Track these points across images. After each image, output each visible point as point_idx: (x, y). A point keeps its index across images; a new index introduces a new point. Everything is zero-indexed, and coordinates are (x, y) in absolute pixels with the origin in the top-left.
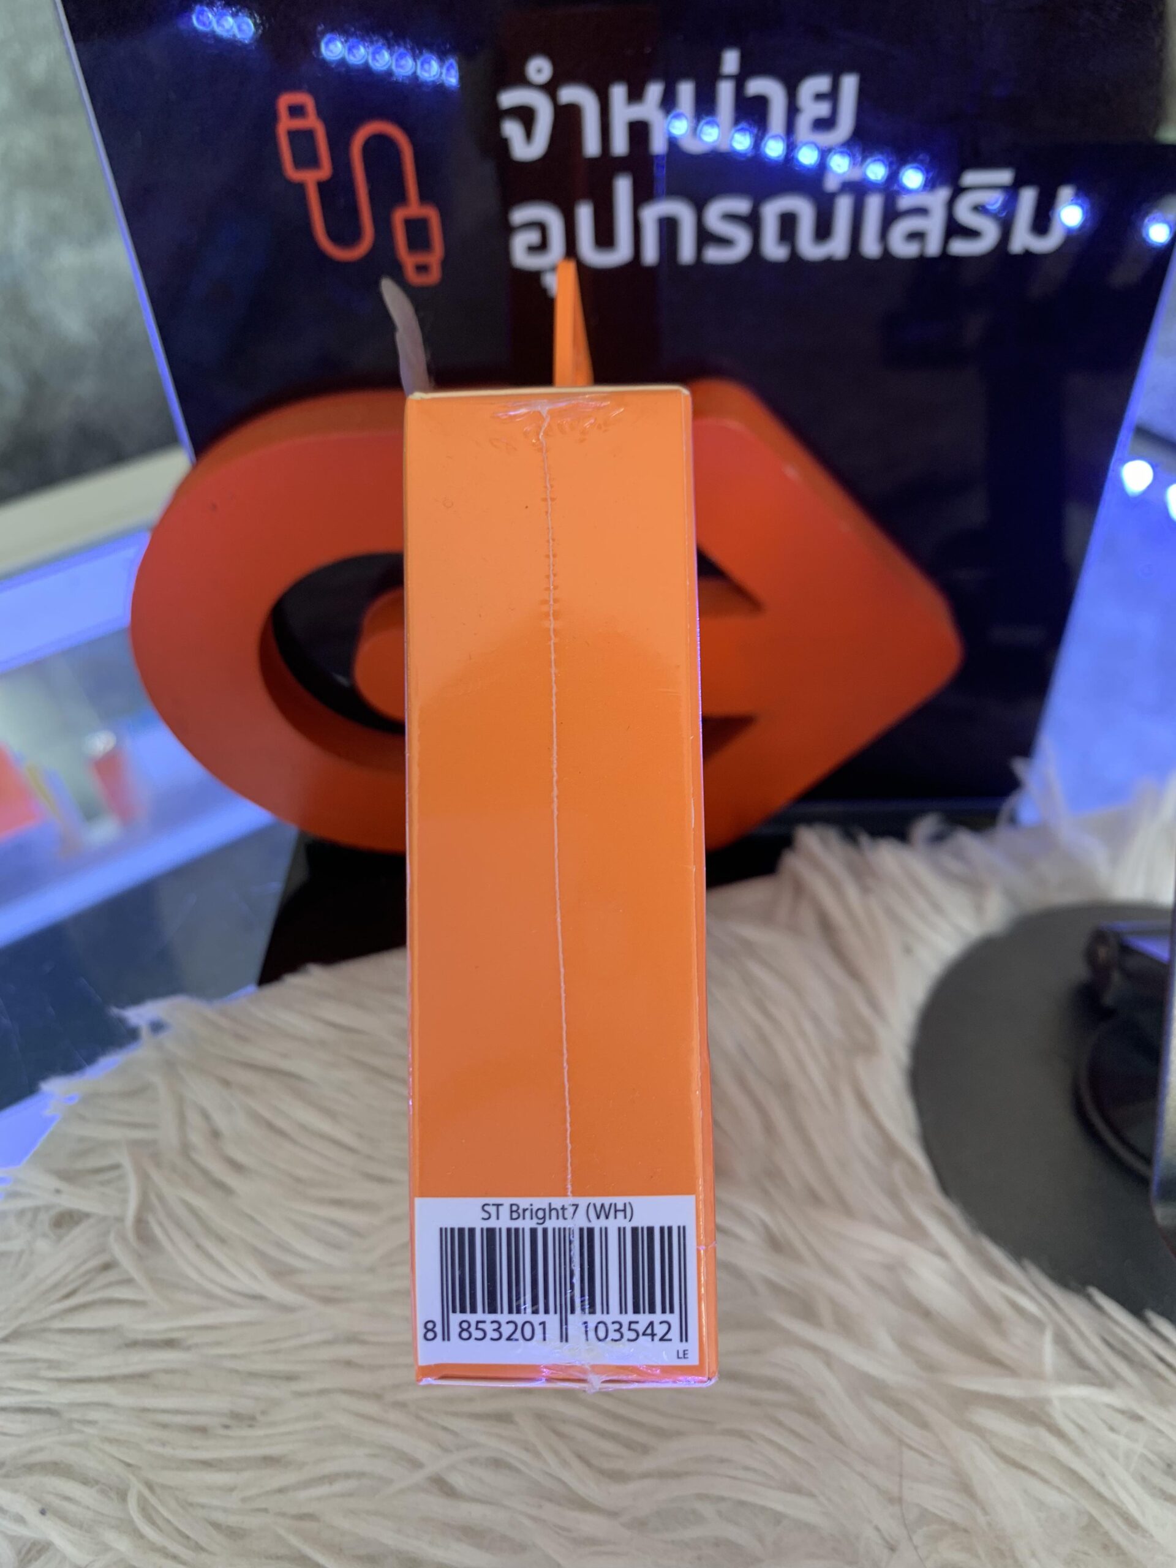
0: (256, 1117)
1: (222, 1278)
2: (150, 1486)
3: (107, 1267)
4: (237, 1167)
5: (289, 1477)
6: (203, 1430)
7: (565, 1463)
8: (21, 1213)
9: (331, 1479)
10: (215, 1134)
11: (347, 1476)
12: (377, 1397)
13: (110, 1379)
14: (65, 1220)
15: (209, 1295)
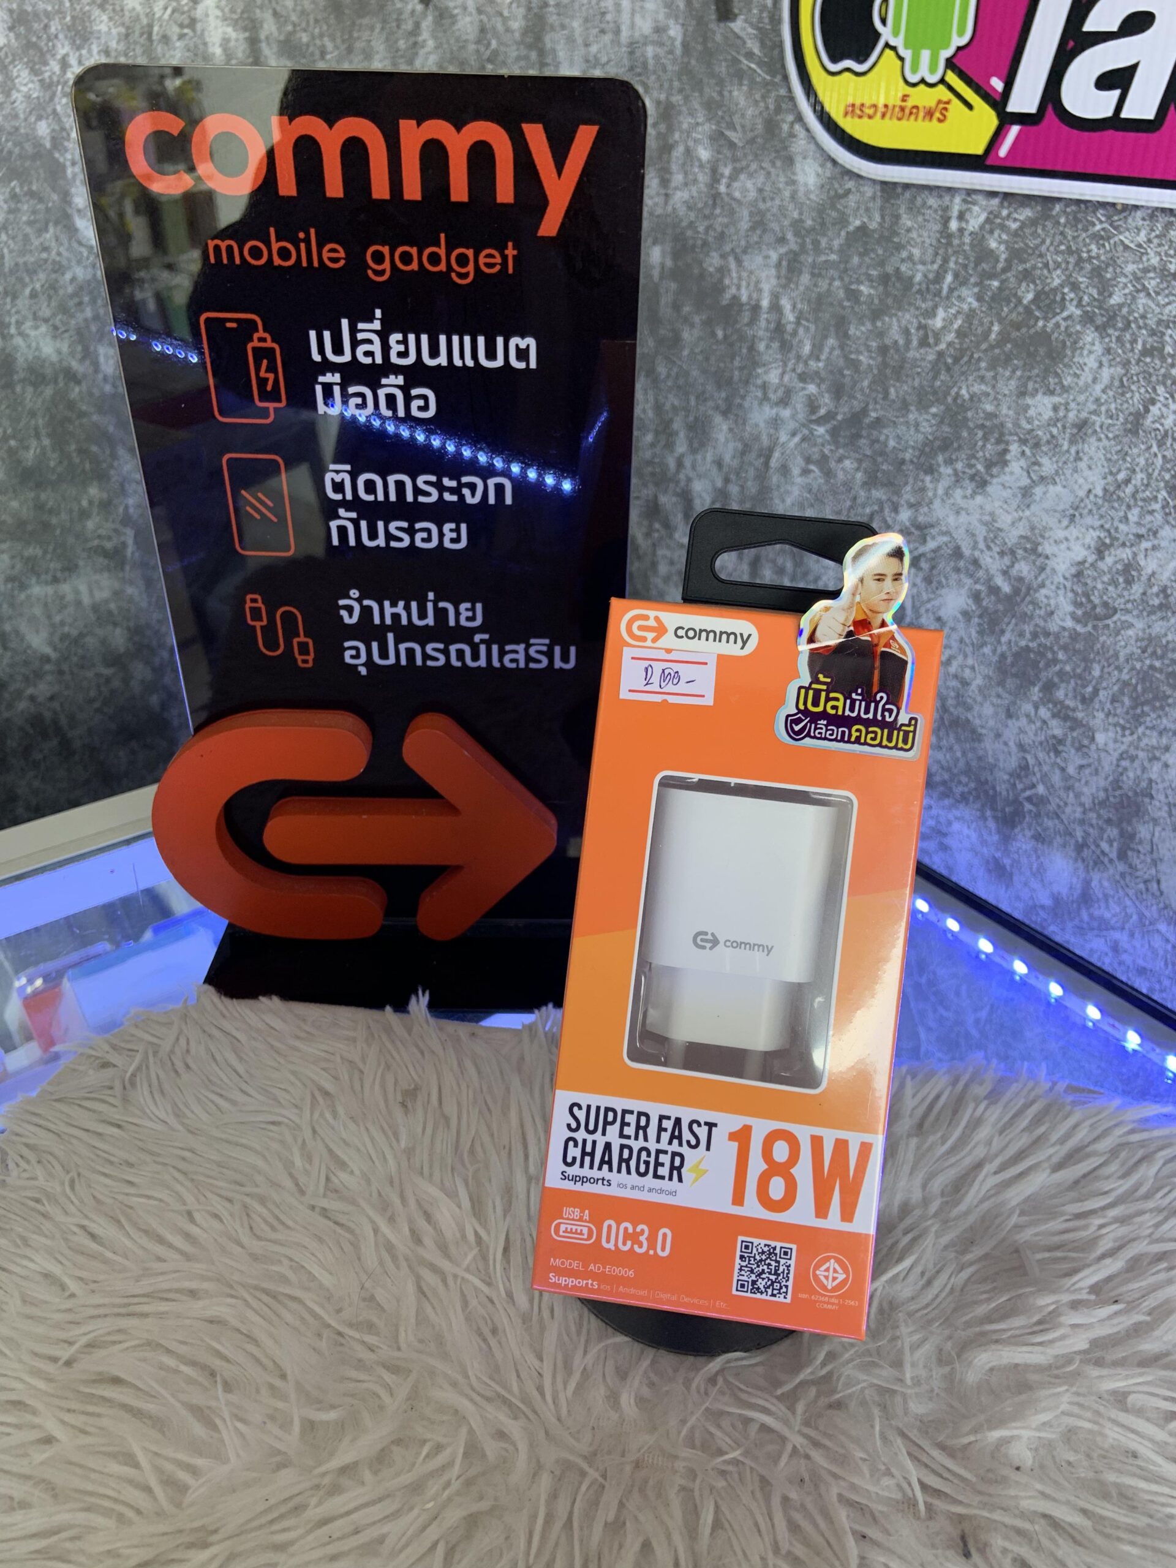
0: (208, 1050)
1: (153, 1108)
2: (79, 1175)
3: (111, 1088)
4: (188, 1067)
5: (132, 1190)
6: (111, 1163)
7: (242, 1226)
8: (90, 1056)
9: (149, 1197)
10: (188, 1051)
11: (156, 1199)
12: (185, 1173)
13: (87, 1131)
14: (106, 1065)
15: (145, 1113)
